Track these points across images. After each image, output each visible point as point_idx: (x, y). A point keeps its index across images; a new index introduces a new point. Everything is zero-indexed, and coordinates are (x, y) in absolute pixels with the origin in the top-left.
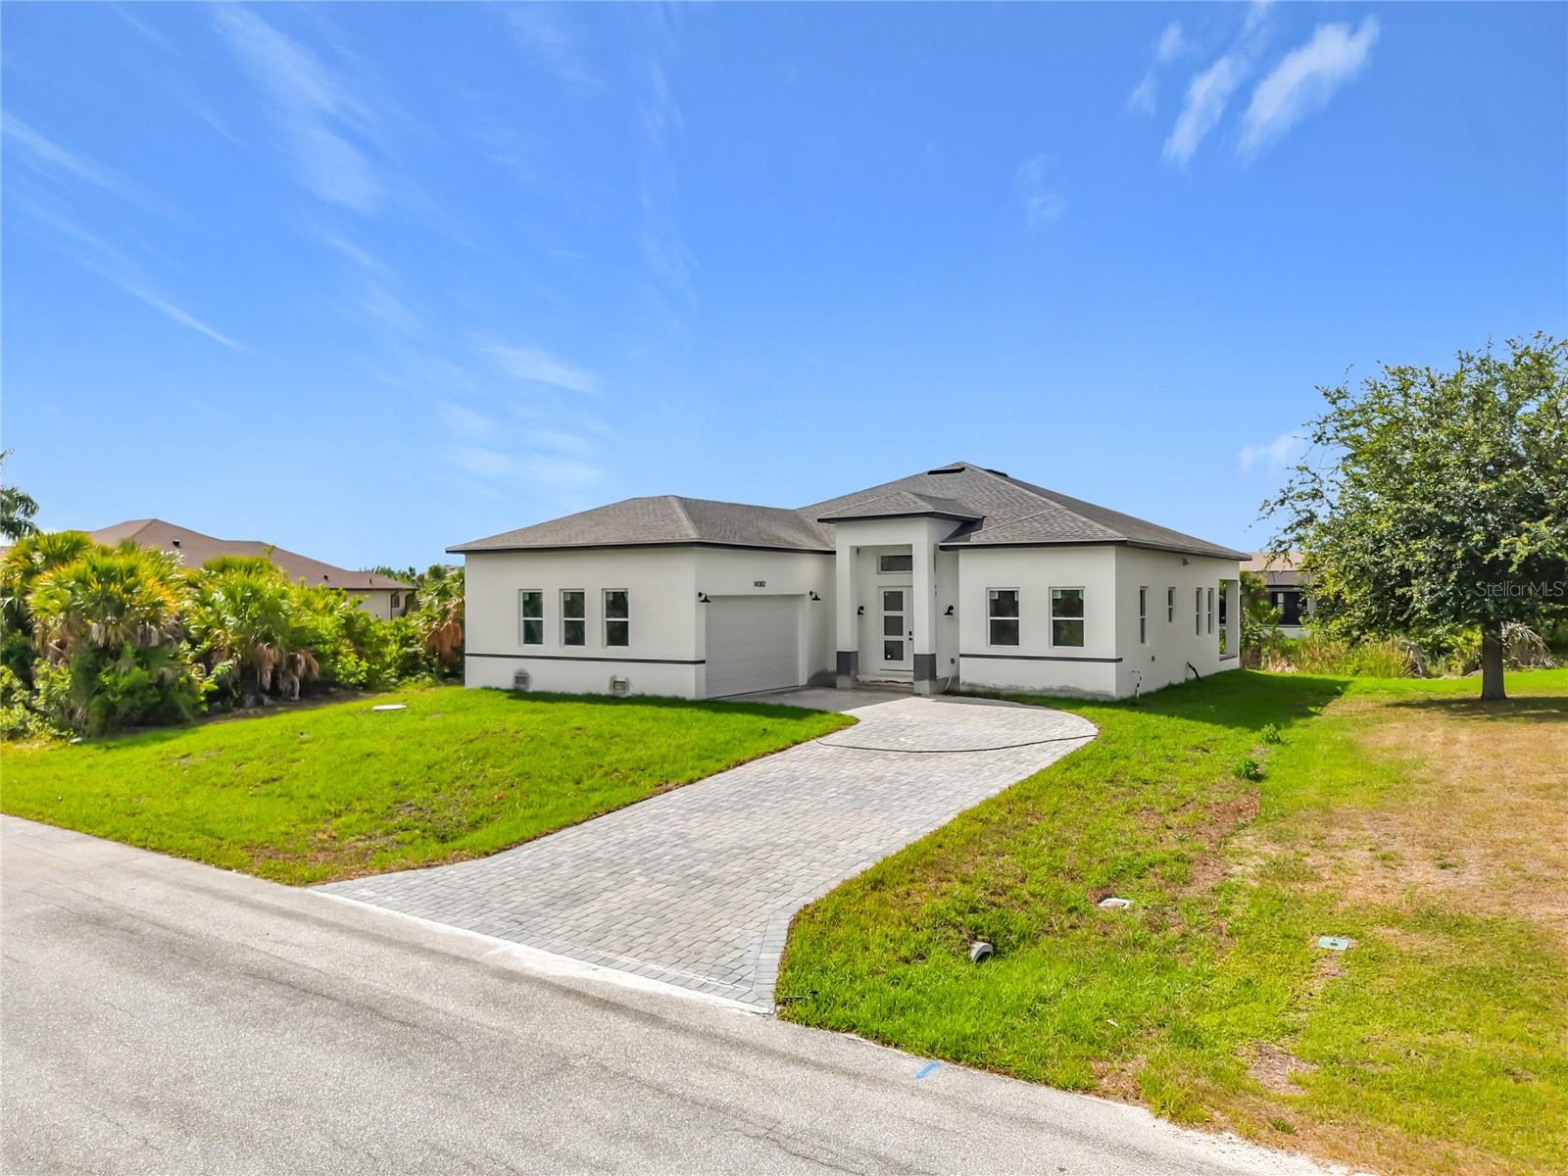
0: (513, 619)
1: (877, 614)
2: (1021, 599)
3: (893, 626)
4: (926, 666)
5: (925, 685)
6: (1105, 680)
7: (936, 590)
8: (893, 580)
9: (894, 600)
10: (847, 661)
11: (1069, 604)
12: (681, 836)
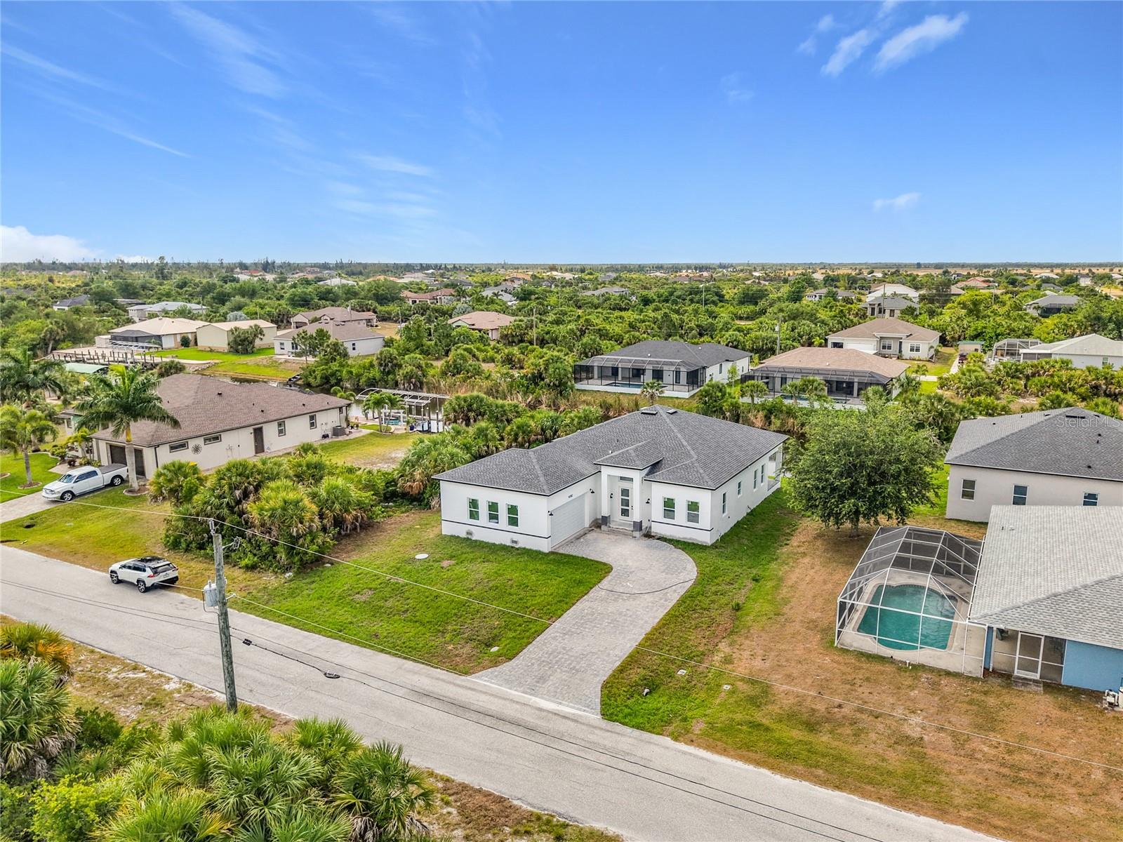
0: (465, 509)
1: (618, 497)
2: (676, 502)
3: (626, 503)
4: (638, 526)
5: (637, 534)
6: (706, 539)
7: (642, 492)
8: (625, 485)
9: (625, 492)
10: (605, 520)
11: (693, 507)
12: (564, 648)
